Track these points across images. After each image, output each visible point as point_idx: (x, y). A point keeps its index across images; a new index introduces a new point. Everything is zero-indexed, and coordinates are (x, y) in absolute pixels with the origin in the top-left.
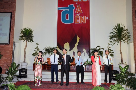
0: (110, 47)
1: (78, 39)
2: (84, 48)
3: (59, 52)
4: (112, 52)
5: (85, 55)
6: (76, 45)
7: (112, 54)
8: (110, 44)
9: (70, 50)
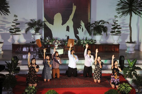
0: (116, 21)
1: (74, 8)
2: (81, 21)
3: (47, 27)
4: (118, 27)
5: (83, 31)
6: (71, 17)
7: (118, 30)
8: (117, 17)
9: (62, 24)
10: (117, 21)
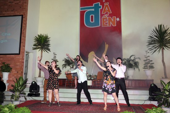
7: (151, 65)
8: (149, 52)
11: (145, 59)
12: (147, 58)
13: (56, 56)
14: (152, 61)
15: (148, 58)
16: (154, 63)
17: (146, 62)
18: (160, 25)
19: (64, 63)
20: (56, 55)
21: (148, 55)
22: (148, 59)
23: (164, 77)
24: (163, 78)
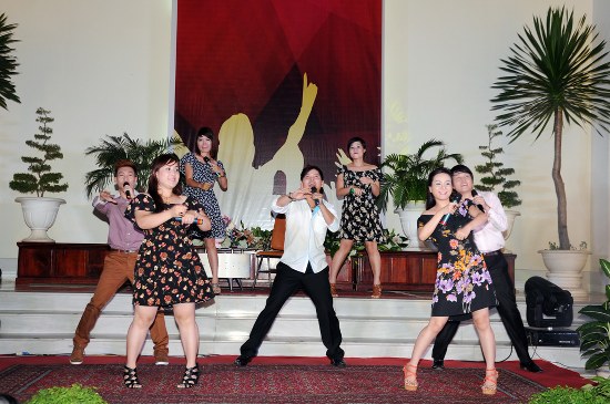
1: (310, 94)
6: (297, 131)
7: (507, 190)
8: (501, 133)
9: (256, 164)
10: (499, 151)
11: (484, 161)
12: (491, 156)
13: (49, 125)
14: (510, 171)
15: (498, 158)
16: (518, 182)
17: (488, 175)
18: (554, 9)
19: (93, 164)
20: (50, 120)
21: (496, 143)
22: (493, 161)
23: (558, 245)
24: (553, 247)
